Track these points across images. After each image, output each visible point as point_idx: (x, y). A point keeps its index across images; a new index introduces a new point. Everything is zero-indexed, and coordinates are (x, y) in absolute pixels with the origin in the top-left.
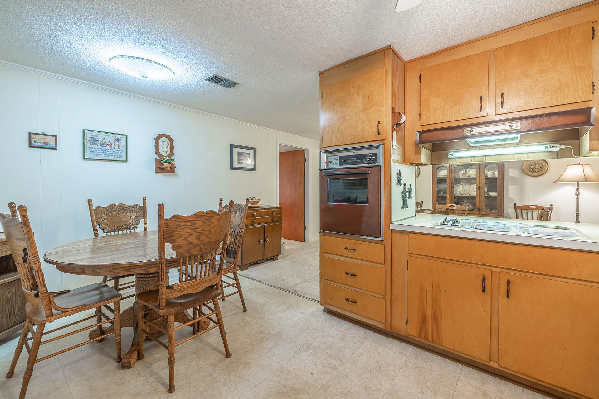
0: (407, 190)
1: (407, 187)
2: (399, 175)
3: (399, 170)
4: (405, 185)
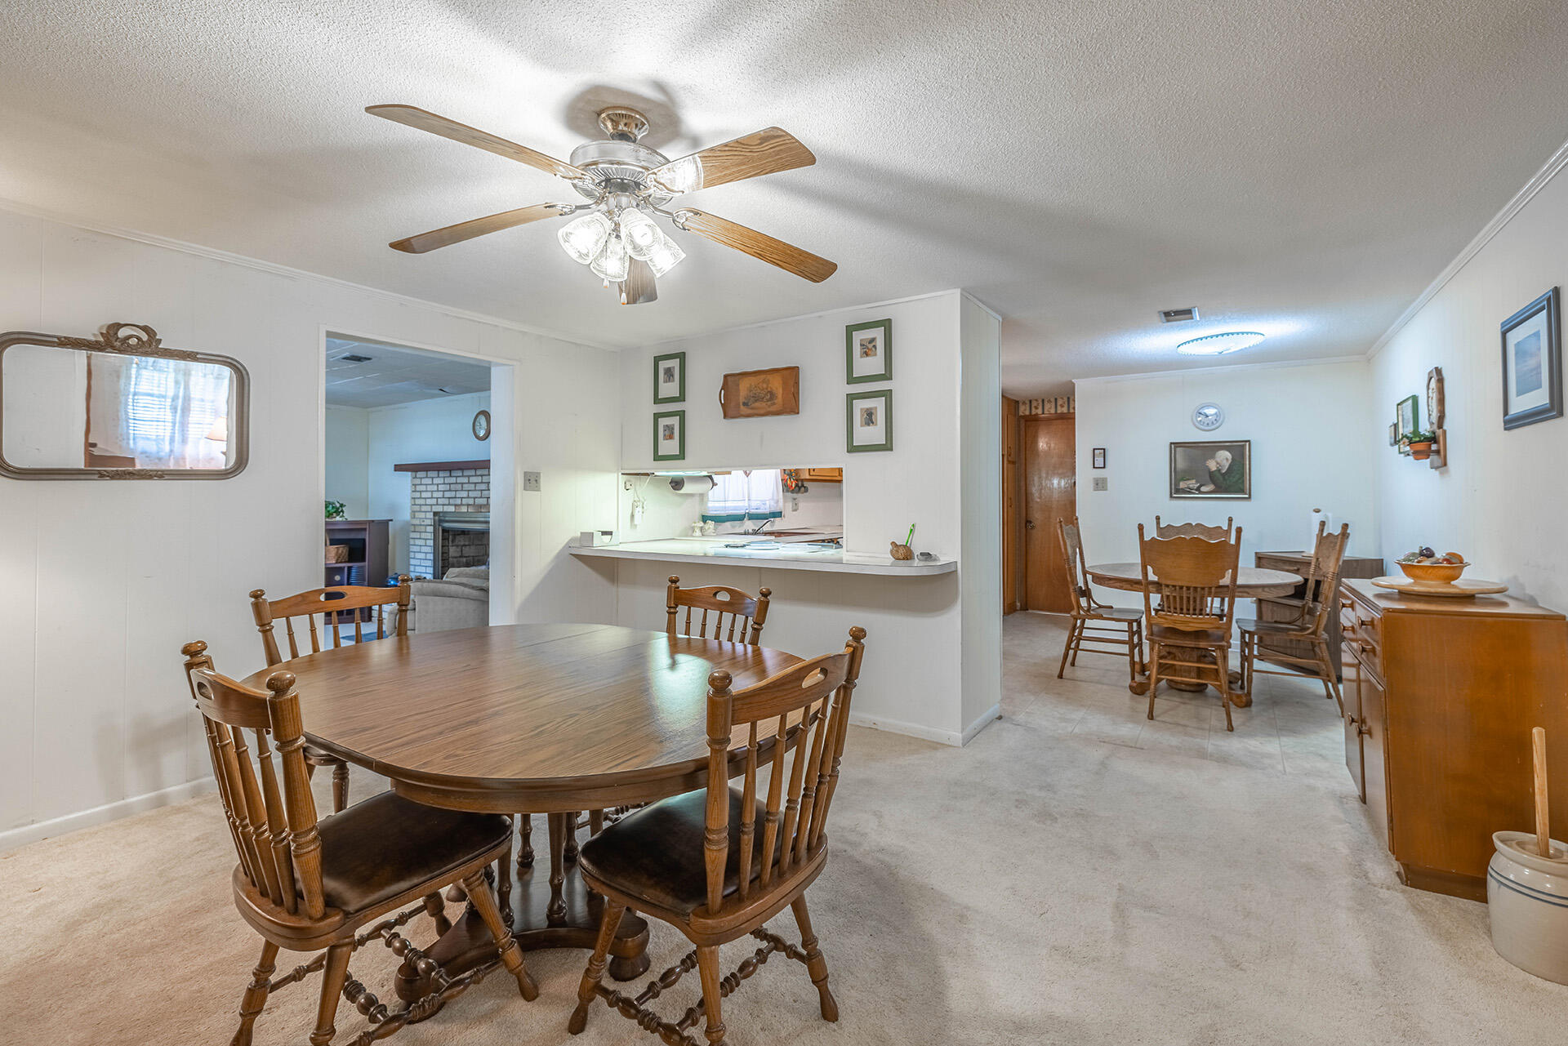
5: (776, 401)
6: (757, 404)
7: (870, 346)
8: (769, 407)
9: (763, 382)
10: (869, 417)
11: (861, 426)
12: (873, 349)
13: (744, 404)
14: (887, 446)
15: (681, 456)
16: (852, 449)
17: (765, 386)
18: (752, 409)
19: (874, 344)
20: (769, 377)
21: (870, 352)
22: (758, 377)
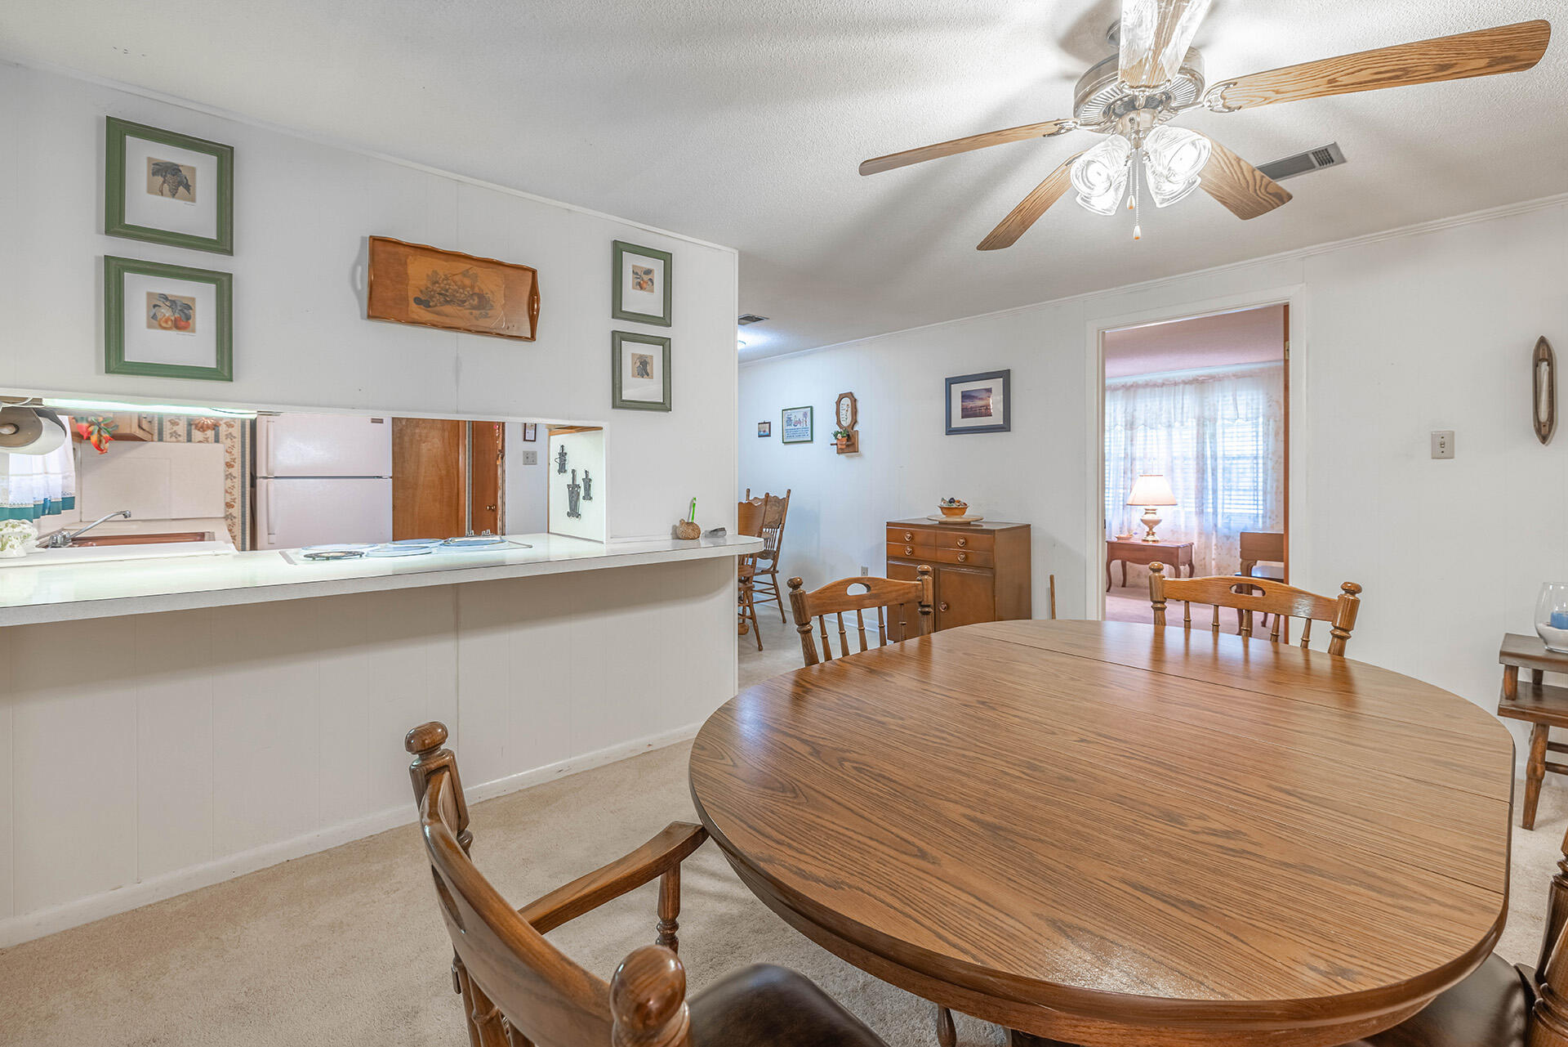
0: (579, 481)
1: (580, 477)
2: (563, 455)
3: (562, 446)
4: (573, 471)
5: (490, 313)
6: (448, 309)
7: (646, 278)
8: (476, 319)
9: (465, 274)
10: (643, 368)
11: (633, 376)
12: (649, 283)
13: (418, 301)
14: (664, 406)
15: (223, 370)
16: (619, 403)
17: (467, 282)
18: (438, 313)
19: (650, 276)
20: (476, 270)
21: (645, 286)
22: (455, 264)
